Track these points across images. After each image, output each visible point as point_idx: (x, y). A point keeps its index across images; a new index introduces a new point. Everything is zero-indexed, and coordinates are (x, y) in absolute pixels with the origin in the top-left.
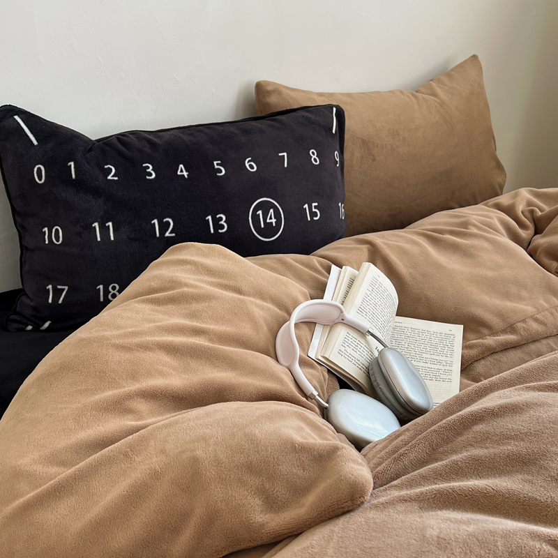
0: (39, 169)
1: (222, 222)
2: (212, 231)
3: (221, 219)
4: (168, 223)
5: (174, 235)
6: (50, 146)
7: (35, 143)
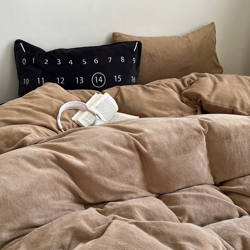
0: (24, 60)
1: (82, 80)
2: (78, 83)
3: (81, 79)
4: (62, 79)
5: (64, 83)
6: (29, 52)
7: (25, 52)
